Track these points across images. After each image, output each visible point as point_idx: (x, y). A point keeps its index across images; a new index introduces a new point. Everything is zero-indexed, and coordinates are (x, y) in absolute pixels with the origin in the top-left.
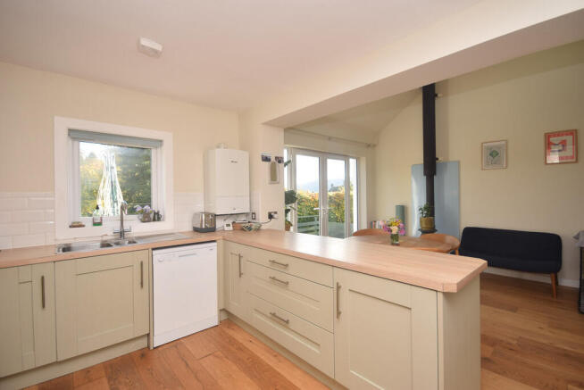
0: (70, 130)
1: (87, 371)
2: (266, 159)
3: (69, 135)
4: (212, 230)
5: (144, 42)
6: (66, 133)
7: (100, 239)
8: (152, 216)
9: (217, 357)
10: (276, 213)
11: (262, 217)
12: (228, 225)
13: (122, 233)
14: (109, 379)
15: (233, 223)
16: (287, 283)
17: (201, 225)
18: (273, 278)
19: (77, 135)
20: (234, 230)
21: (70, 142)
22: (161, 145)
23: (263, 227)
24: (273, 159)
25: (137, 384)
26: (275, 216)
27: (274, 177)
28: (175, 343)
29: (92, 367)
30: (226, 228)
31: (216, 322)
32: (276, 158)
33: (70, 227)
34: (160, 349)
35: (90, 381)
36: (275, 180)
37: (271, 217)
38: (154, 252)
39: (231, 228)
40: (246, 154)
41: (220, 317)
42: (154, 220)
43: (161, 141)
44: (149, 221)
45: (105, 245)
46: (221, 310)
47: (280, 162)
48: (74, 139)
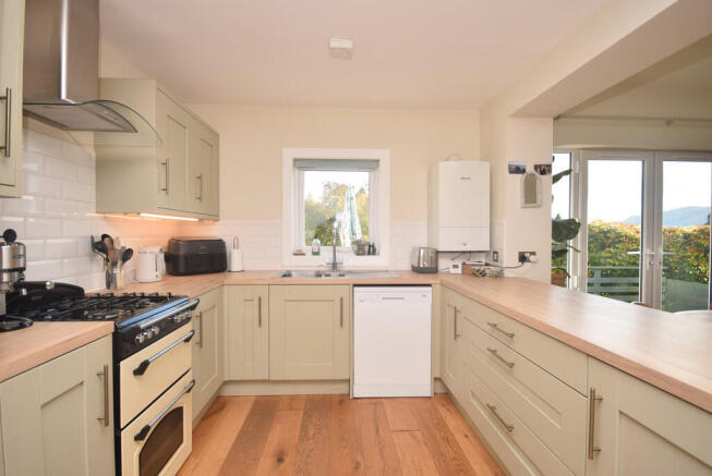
0: (295, 160)
1: (293, 398)
2: (517, 170)
3: (294, 165)
4: (433, 270)
5: (335, 43)
6: (291, 163)
7: (316, 269)
8: (367, 248)
9: (414, 437)
10: (534, 253)
11: (509, 258)
12: (455, 266)
13: (334, 265)
14: (305, 413)
15: (464, 264)
16: (512, 365)
17: (419, 263)
18: (494, 352)
19: (303, 164)
20: (463, 273)
21: (297, 171)
22: (378, 165)
23: (507, 273)
24: (530, 169)
25: (324, 431)
26: (532, 258)
27: (531, 196)
28: (376, 401)
29: (297, 396)
30: (453, 271)
31: (427, 392)
32: (536, 167)
33: (295, 254)
34: (359, 401)
35: (291, 409)
36: (535, 202)
37: (523, 258)
38: (356, 288)
39: (459, 271)
40: (487, 165)
41: (433, 387)
42: (369, 254)
43: (378, 161)
44: (363, 254)
45: (319, 275)
46: (436, 379)
47: (543, 173)
48: (300, 168)
